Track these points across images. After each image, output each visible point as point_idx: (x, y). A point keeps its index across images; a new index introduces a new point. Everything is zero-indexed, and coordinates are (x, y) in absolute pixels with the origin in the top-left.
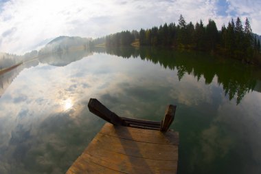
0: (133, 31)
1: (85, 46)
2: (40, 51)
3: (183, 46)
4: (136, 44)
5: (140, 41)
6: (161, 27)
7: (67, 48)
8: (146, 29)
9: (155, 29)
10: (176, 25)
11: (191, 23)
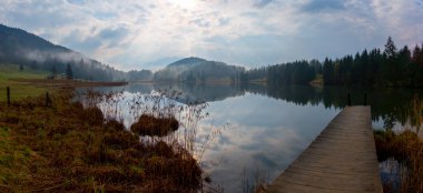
0: (313, 61)
1: (233, 78)
2: (157, 73)
3: (390, 84)
4: (318, 83)
5: (324, 78)
6: (357, 55)
7: (203, 78)
8: (334, 60)
9: (348, 59)
10: (382, 52)
11: (406, 47)
